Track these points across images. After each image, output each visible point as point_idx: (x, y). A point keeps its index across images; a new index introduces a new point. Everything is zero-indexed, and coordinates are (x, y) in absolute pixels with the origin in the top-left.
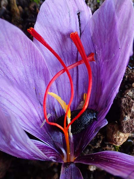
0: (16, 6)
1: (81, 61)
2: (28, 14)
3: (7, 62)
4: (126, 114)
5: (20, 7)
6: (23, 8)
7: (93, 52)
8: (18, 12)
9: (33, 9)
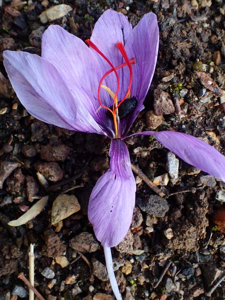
0: (74, 23)
1: (125, 63)
2: (83, 29)
3: (72, 63)
4: (157, 99)
5: (77, 24)
6: (79, 24)
7: (134, 57)
8: (76, 28)
9: (87, 25)
